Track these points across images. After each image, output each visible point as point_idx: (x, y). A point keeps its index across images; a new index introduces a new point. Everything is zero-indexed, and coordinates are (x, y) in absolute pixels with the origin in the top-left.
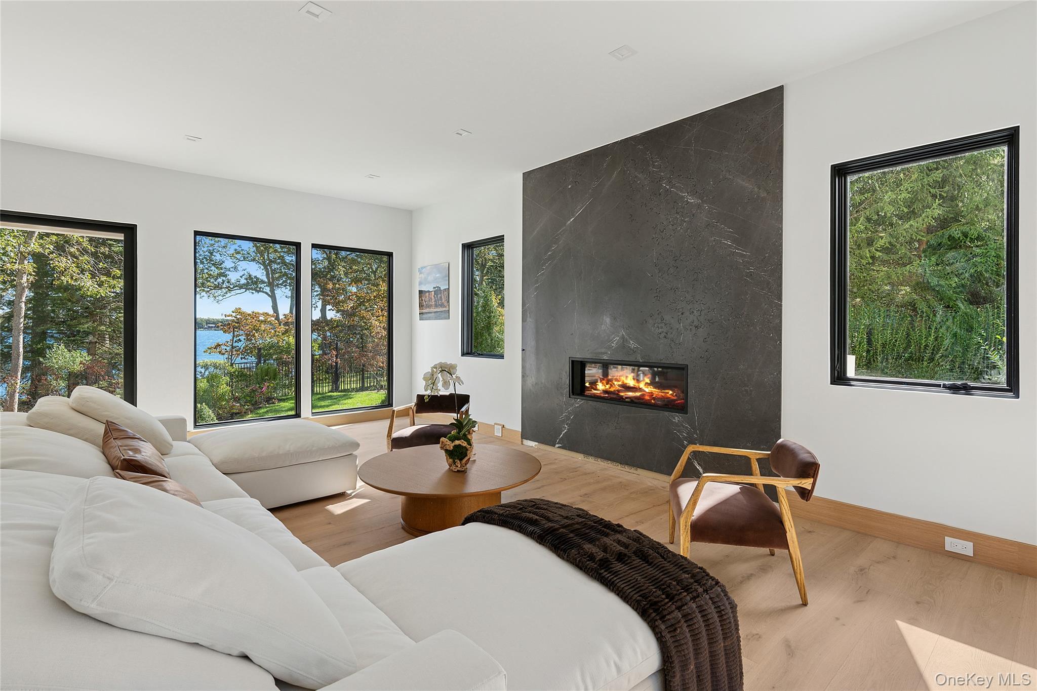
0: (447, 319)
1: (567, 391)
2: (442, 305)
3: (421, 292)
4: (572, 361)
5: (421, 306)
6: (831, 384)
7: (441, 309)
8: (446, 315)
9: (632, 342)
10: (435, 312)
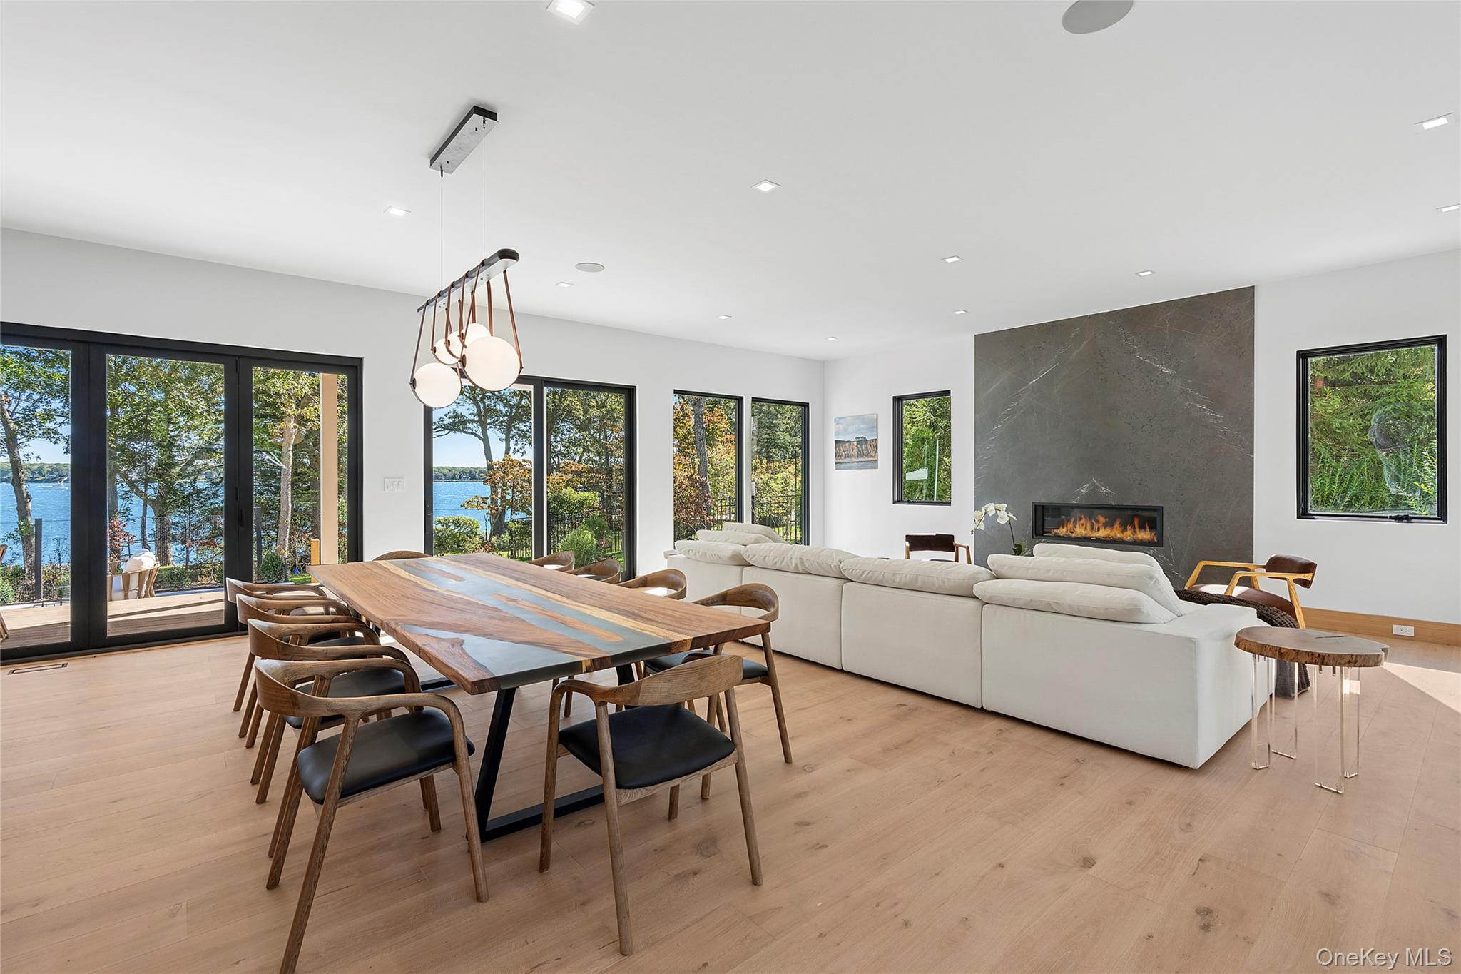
0: (875, 468)
1: (1029, 533)
2: (868, 455)
3: (837, 442)
4: (1035, 506)
5: (838, 455)
6: (1298, 518)
7: (866, 459)
8: (874, 464)
9: (1103, 488)
10: (858, 462)
